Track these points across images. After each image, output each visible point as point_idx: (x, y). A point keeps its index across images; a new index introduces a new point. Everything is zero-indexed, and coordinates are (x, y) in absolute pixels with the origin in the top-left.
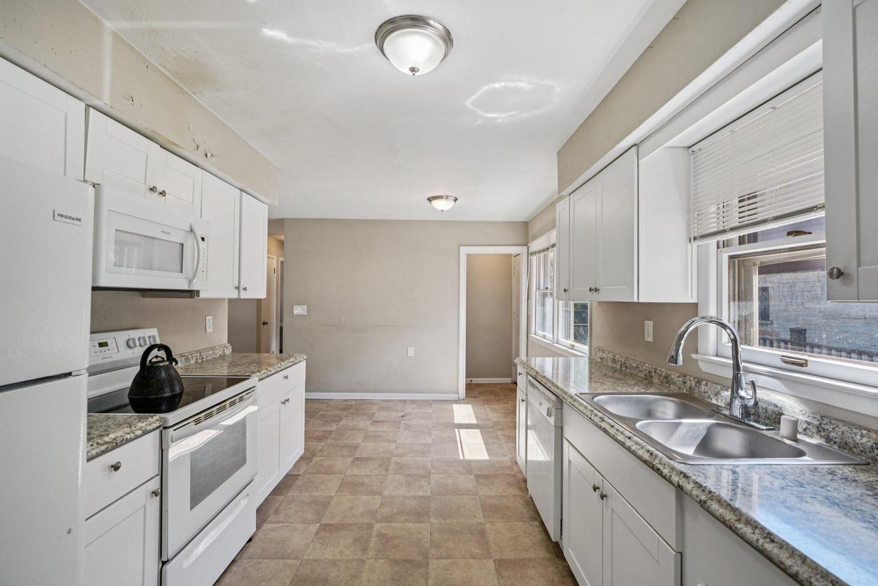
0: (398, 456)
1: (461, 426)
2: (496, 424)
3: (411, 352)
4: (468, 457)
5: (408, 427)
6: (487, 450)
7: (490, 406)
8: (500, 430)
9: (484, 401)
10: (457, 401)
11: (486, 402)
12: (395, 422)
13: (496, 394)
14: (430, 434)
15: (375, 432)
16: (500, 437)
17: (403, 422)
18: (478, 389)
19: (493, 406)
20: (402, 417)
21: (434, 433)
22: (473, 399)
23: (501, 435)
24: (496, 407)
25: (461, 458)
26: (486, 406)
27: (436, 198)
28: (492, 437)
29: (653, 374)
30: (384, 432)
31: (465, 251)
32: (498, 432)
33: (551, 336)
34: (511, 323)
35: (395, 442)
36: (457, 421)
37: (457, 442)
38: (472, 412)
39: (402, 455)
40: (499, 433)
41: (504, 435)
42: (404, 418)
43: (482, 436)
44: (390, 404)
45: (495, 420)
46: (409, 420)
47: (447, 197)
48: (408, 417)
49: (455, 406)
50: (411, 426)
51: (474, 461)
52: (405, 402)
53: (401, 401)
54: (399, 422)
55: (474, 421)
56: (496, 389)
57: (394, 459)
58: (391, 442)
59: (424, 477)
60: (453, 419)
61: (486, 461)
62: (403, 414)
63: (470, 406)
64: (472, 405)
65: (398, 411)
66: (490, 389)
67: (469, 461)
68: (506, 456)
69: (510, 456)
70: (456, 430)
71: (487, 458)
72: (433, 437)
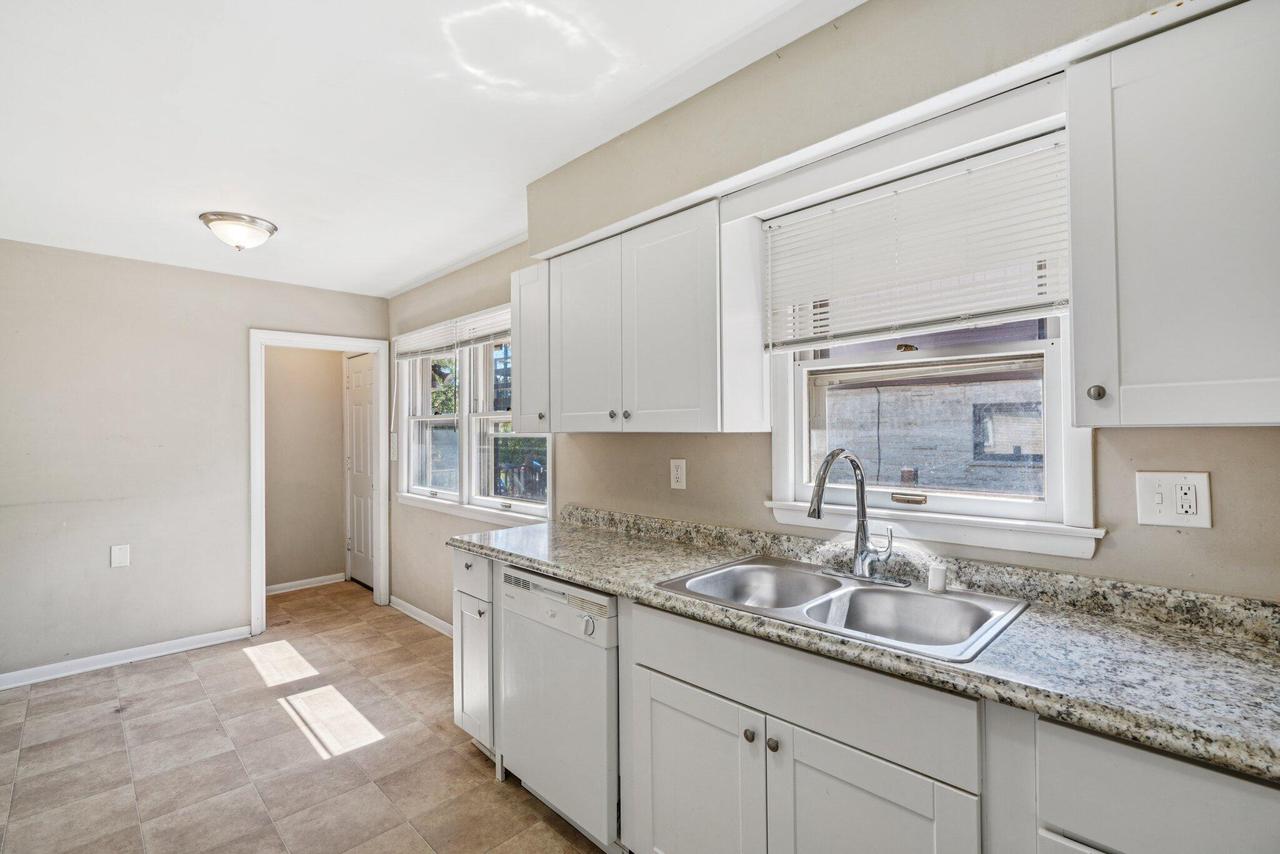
0: (155, 813)
1: (286, 690)
2: (358, 665)
3: (121, 555)
4: (338, 750)
5: (149, 733)
6: (372, 720)
7: (325, 634)
8: (372, 674)
9: (308, 625)
10: (248, 641)
11: (315, 627)
12: (101, 730)
13: (328, 609)
14: (220, 730)
15: (50, 774)
16: (382, 687)
17: (126, 724)
18: (281, 605)
19: (333, 633)
20: (118, 711)
21: (231, 724)
22: (283, 627)
23: (383, 683)
24: (340, 631)
25: (325, 756)
26: (319, 636)
27: (221, 216)
28: (366, 693)
29: (694, 535)
30: (79, 766)
31: (259, 339)
32: (371, 679)
33: (458, 494)
34: (343, 474)
35: (127, 781)
36: (273, 680)
37: (296, 727)
38: (295, 653)
39: (169, 807)
40: (374, 679)
41: (387, 682)
42: (123, 715)
43: (346, 696)
44: (63, 689)
45: (352, 657)
46: (145, 712)
47: (253, 220)
48: (137, 707)
49: (249, 651)
50: (154, 727)
51: (358, 752)
52: (108, 672)
53: (96, 673)
54: (117, 727)
55: (312, 672)
56: (318, 598)
57: (146, 828)
58: (117, 784)
59: (260, 835)
60: (261, 679)
61: (380, 743)
62: (116, 704)
63: (284, 644)
64: (289, 641)
65: (96, 701)
66: (308, 600)
67: (346, 759)
68: (414, 720)
69: (420, 717)
70: (282, 701)
71: (380, 737)
72: (232, 733)
